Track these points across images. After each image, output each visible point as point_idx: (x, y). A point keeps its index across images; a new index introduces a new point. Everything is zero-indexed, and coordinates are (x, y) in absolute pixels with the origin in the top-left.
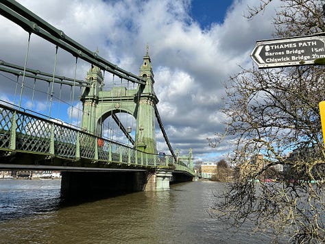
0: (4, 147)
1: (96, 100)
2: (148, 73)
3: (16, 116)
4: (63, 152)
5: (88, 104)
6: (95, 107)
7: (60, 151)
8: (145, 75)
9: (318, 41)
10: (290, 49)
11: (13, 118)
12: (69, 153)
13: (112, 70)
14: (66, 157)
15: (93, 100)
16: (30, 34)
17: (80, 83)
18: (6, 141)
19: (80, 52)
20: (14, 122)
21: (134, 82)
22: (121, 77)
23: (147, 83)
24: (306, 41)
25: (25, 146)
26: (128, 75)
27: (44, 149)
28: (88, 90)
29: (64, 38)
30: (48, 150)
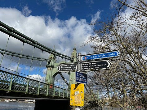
0: (6, 89)
1: (52, 67)
2: (75, 55)
3: (13, 76)
4: (32, 91)
5: (49, 68)
6: (52, 70)
7: (30, 91)
8: (73, 56)
9: (75, 65)
10: (68, 67)
11: (11, 77)
12: (35, 91)
13: (58, 55)
14: (33, 93)
15: (51, 67)
16: (24, 43)
17: (46, 60)
18: (8, 87)
19: (44, 49)
20: (12, 79)
21: (68, 59)
22: (62, 57)
23: (74, 60)
24: (72, 64)
25: (15, 89)
26: (66, 57)
27: (23, 90)
28: (49, 63)
29: (38, 44)
30: (25, 90)
